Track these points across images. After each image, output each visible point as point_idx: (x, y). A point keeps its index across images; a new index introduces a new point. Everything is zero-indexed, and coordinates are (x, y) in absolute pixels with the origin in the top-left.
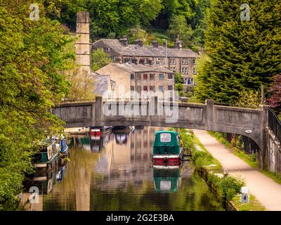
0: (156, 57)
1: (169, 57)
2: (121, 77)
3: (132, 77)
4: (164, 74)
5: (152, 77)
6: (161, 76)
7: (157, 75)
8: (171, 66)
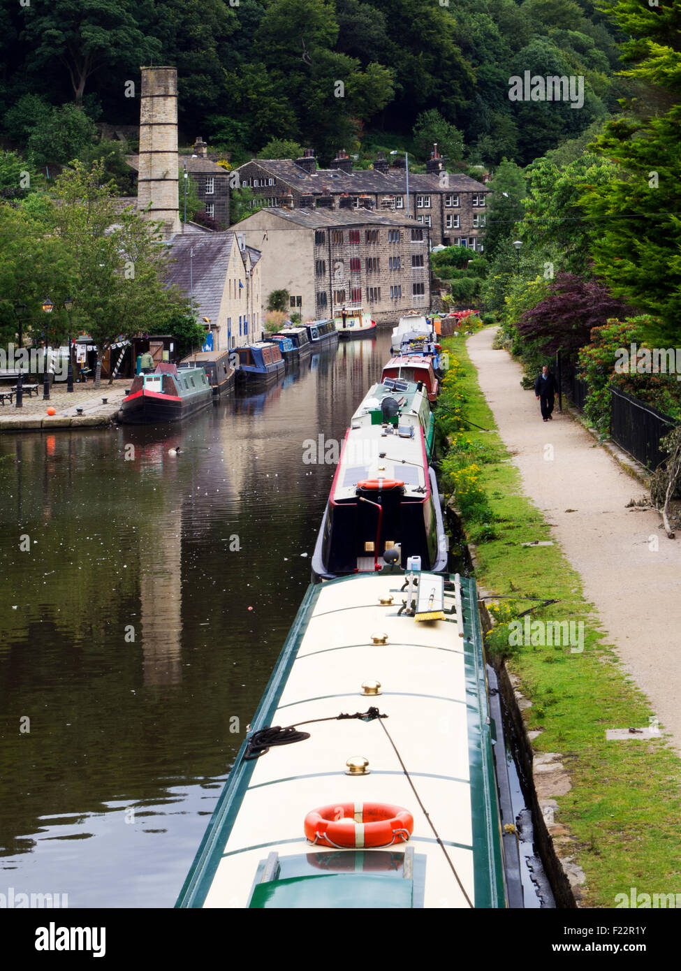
0: (383, 194)
1: (414, 193)
2: (291, 240)
3: (319, 238)
4: (403, 231)
5: (372, 237)
6: (395, 234)
7: (383, 233)
8: (420, 212)
